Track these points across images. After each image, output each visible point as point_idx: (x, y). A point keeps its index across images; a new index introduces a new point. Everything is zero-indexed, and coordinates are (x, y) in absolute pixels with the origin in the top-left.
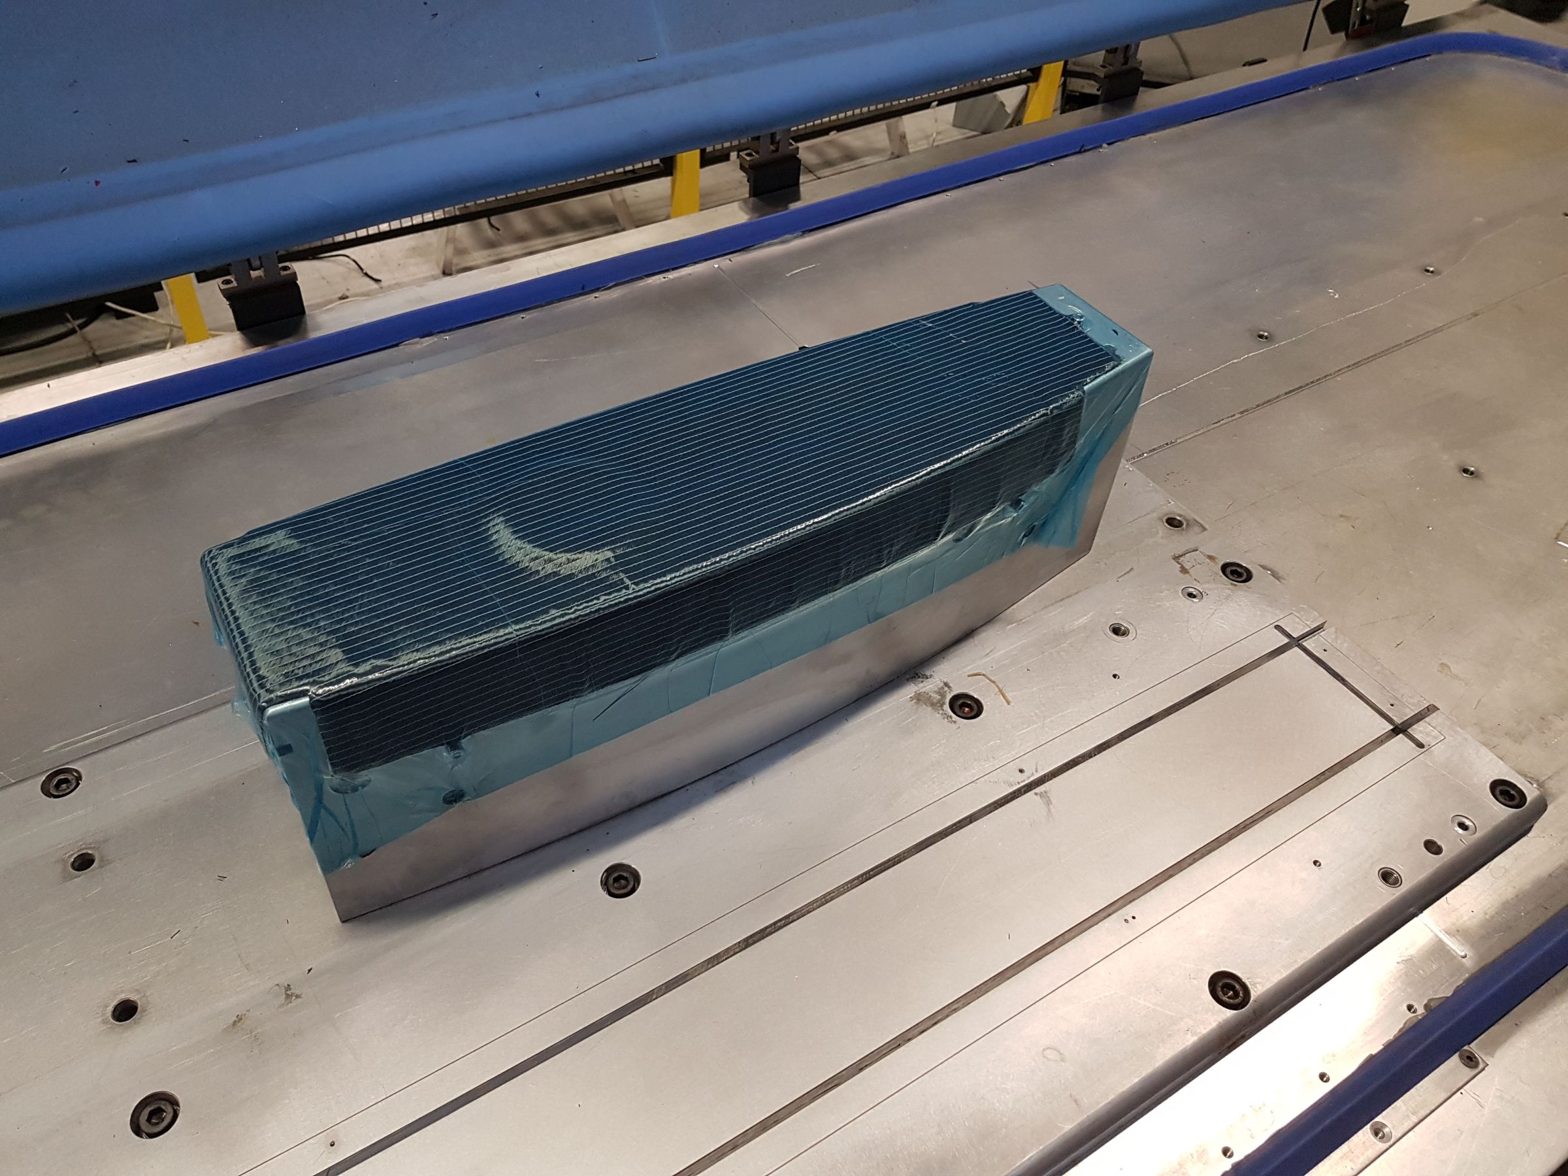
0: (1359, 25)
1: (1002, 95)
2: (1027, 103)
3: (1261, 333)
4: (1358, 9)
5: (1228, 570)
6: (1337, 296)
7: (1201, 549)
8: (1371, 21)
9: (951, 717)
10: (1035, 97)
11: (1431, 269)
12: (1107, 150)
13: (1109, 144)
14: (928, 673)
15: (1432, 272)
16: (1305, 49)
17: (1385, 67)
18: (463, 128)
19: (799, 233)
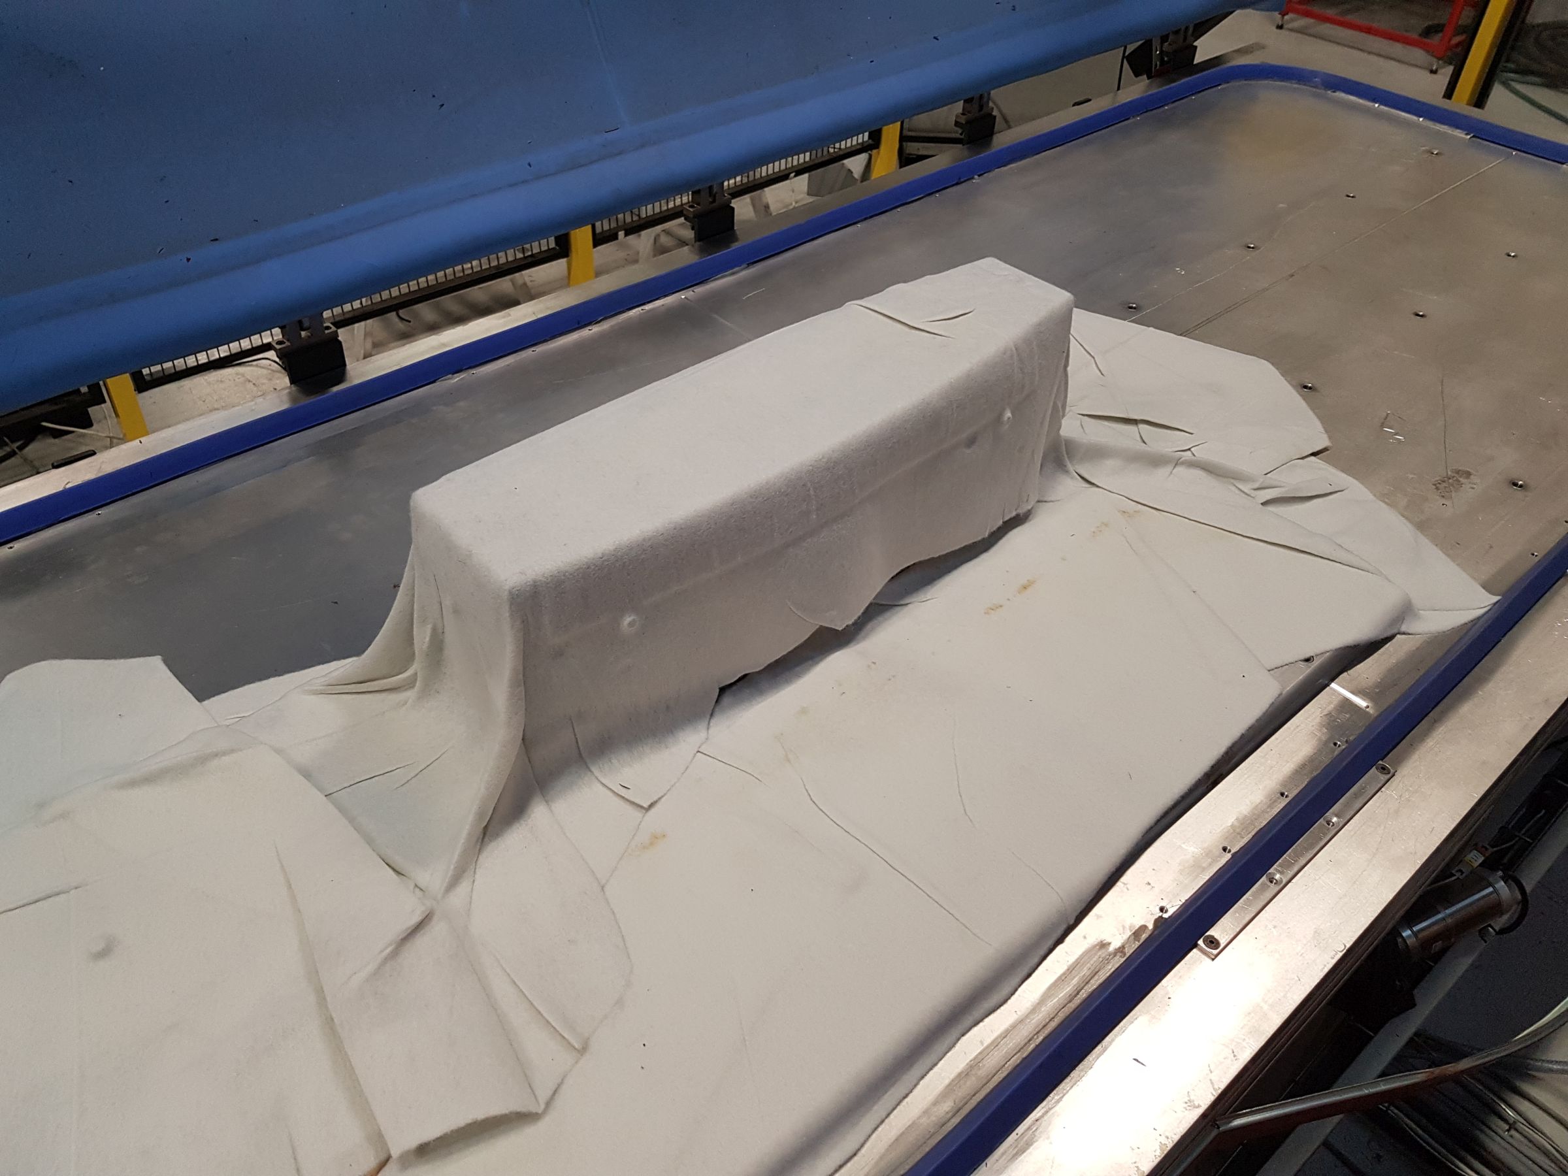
0: (1160, 66)
1: (847, 162)
2: (872, 167)
3: (1131, 305)
4: (1158, 52)
6: (1183, 273)
8: (1168, 62)
10: (879, 160)
11: (1252, 246)
12: (977, 181)
13: (979, 176)
15: (1253, 248)
16: (1119, 89)
17: (1187, 97)
19: (744, 265)
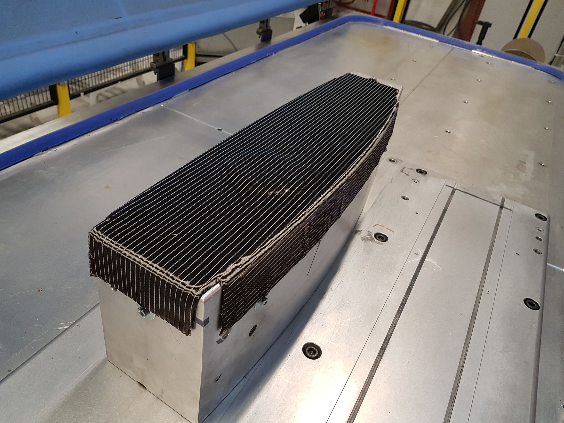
5: (418, 171)
7: (406, 167)
9: (380, 243)
14: (360, 229)
18: (46, 48)
19: (188, 91)
